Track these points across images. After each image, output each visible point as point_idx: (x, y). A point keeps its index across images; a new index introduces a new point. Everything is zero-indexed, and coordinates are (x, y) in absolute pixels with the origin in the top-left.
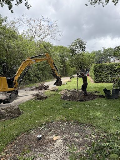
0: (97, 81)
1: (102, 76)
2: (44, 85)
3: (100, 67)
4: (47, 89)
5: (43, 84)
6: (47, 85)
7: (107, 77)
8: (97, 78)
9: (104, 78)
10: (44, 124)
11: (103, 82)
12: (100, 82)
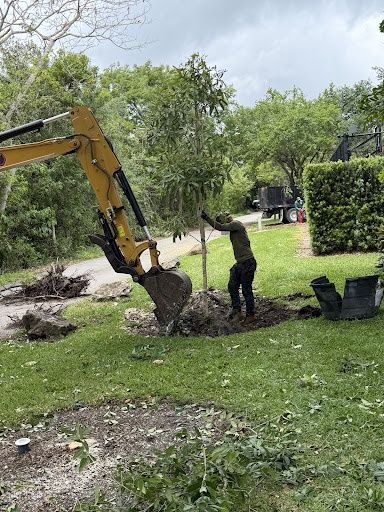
0: (324, 247)
1: (348, 218)
2: (64, 274)
3: (335, 176)
4: (77, 295)
5: (60, 270)
6: (80, 273)
7: (369, 223)
8: (321, 234)
9: (357, 232)
10: (45, 414)
11: (355, 249)
12: (340, 249)
